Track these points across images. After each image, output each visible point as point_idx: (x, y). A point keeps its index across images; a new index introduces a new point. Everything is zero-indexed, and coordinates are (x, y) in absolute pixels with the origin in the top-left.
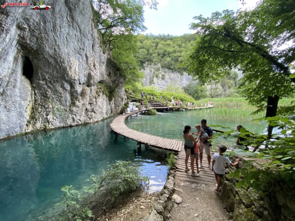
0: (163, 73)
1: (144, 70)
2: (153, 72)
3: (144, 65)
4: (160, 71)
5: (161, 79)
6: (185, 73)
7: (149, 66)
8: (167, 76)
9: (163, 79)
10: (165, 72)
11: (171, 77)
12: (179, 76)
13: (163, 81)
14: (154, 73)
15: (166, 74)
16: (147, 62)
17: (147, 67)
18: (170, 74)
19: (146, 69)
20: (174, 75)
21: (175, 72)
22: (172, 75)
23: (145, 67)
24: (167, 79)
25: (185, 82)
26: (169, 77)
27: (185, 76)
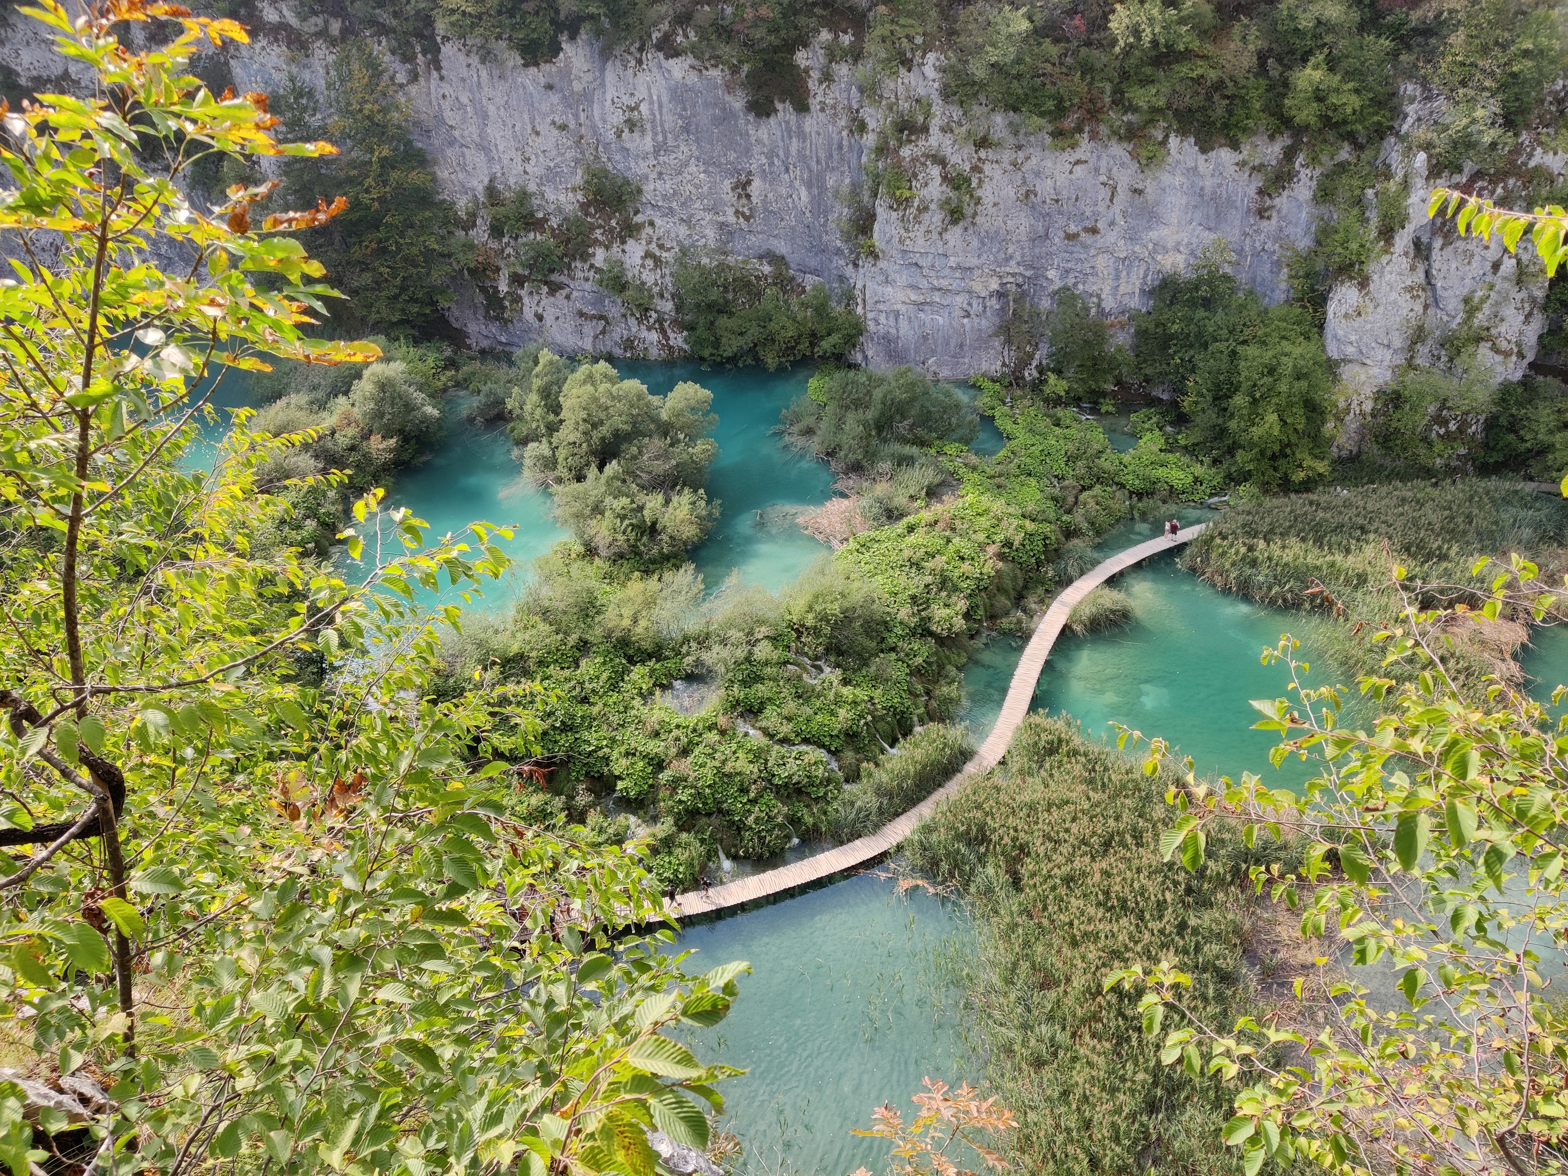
1: (802, 108)
2: (870, 140)
3: (802, 58)
4: (935, 139)
5: (935, 218)
7: (842, 70)
8: (996, 188)
9: (955, 215)
10: (983, 143)
11: (1045, 188)
12: (1126, 177)
13: (955, 234)
14: (881, 150)
15: (987, 168)
16: (825, 35)
17: (827, 77)
18: (1034, 161)
19: (819, 98)
20: (1078, 162)
21: (1084, 140)
22: (1049, 164)
23: (812, 85)
24: (992, 211)
25: (1184, 237)
26: (1023, 190)
27: (1178, 180)
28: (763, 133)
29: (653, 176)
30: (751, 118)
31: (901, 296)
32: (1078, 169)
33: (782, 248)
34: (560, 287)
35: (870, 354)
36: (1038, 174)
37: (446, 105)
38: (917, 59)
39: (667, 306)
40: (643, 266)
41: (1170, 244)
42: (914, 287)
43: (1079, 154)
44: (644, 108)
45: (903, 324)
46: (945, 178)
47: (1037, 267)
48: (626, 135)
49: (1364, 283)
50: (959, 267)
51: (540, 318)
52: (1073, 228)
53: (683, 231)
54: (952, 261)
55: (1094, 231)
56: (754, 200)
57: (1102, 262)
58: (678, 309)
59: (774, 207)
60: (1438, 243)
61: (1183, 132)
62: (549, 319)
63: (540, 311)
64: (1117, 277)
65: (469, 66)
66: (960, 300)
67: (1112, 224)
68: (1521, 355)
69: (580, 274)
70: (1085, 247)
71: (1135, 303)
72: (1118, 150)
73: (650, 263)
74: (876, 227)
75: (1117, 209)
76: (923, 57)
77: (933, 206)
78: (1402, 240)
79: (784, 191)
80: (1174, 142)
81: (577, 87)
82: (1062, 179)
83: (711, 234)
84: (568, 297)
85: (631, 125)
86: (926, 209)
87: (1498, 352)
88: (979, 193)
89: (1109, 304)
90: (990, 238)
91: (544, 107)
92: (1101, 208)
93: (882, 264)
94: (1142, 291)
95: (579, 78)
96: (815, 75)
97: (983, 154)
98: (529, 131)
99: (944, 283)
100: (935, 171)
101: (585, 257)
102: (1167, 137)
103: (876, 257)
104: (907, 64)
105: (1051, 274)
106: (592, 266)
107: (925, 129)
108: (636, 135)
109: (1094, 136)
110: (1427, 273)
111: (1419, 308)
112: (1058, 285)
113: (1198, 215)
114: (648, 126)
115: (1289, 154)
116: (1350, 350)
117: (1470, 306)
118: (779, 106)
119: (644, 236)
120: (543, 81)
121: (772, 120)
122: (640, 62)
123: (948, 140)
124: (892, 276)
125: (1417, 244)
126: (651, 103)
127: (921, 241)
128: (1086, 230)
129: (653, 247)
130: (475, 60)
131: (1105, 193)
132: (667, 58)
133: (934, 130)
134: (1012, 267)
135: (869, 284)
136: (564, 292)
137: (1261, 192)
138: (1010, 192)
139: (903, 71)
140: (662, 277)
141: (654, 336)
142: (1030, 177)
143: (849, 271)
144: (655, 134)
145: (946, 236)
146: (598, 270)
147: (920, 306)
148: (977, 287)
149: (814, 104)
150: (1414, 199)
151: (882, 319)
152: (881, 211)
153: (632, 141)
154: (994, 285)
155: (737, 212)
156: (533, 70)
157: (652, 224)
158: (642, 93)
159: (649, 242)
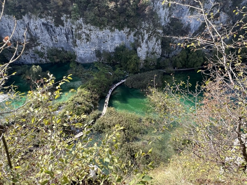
0: (88, 32)
1: (63, 26)
3: (62, 18)
4: (83, 30)
5: (85, 41)
6: (117, 30)
7: (69, 20)
8: (93, 36)
9: (88, 40)
10: (90, 30)
11: (100, 36)
12: (110, 34)
15: (91, 34)
16: (65, 15)
17: (66, 21)
18: (98, 32)
19: (66, 24)
20: (104, 32)
21: (104, 29)
22: (99, 33)
23: (64, 22)
24: (93, 39)
25: (118, 42)
26: (97, 36)
27: (117, 35)
28: (58, 29)
29: (41, 36)
30: (55, 27)
31: (82, 52)
32: (104, 33)
33: (63, 46)
34: (28, 53)
35: (78, 60)
36: (98, 34)
37: (3, 26)
38: (79, 19)
39: (46, 55)
40: (41, 50)
41: (117, 43)
42: (84, 50)
43: (103, 31)
44: (38, 26)
45: (82, 55)
46: (85, 35)
47: (100, 47)
48: (36, 30)
49: (141, 47)
50: (89, 47)
51: (25, 59)
52: (104, 41)
53: (47, 44)
54: (88, 46)
55: (107, 41)
56: (58, 39)
57: (108, 46)
58: (48, 55)
59: (61, 40)
60: (149, 41)
61: (116, 28)
62: (26, 59)
63: (25, 57)
64: (111, 48)
65: (6, 20)
66: (90, 52)
67: (109, 41)
68: (159, 54)
69: (30, 51)
70: (106, 44)
71: (113, 51)
72: (109, 31)
73: (42, 49)
74: (77, 42)
75: (109, 39)
76: (80, 18)
77: (84, 39)
78: (144, 41)
79: (62, 38)
80: (115, 30)
81: (26, 23)
82: (102, 35)
83: (51, 44)
84: (29, 55)
85: (36, 28)
86: (83, 39)
87: (157, 54)
88: (91, 37)
89: (110, 51)
90: (93, 43)
91: (21, 26)
92: (107, 38)
93: (78, 47)
94: (114, 49)
95: (26, 22)
96: (65, 21)
97: (90, 32)
98: (19, 29)
99: (88, 50)
100: (84, 34)
101: (31, 49)
102: (114, 29)
103: (77, 46)
104: (78, 19)
105: (102, 48)
106: (32, 50)
107: (82, 29)
108: (37, 30)
109: (105, 29)
110: (148, 45)
111: (147, 49)
112: (103, 49)
113: (120, 39)
114: (39, 29)
115: (130, 31)
116: (140, 55)
117: (153, 49)
118: (60, 26)
119: (40, 45)
120: (20, 22)
121: (59, 27)
122: (36, 19)
123: (85, 30)
124: (80, 49)
125: (146, 41)
126: (39, 25)
127: (83, 44)
128: (106, 41)
129: (42, 47)
130: (7, 19)
131: (107, 36)
132: (41, 18)
133: (83, 28)
134: (97, 47)
135: (77, 50)
136: (28, 54)
137: (127, 36)
138: (95, 37)
139: (77, 20)
140: (44, 51)
141: (44, 60)
142: (97, 35)
143: (73, 48)
144: (40, 30)
145: (87, 43)
146: (34, 51)
147: (85, 53)
148: (92, 50)
149: (65, 25)
150: (145, 36)
151: (79, 55)
152: (77, 40)
153: (37, 31)
154: (94, 50)
155: (55, 41)
156: (18, 21)
157: (42, 43)
158: (37, 24)
159: (42, 46)
